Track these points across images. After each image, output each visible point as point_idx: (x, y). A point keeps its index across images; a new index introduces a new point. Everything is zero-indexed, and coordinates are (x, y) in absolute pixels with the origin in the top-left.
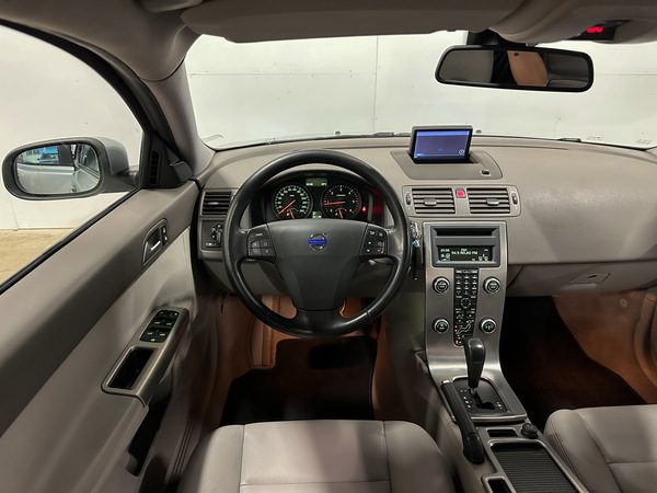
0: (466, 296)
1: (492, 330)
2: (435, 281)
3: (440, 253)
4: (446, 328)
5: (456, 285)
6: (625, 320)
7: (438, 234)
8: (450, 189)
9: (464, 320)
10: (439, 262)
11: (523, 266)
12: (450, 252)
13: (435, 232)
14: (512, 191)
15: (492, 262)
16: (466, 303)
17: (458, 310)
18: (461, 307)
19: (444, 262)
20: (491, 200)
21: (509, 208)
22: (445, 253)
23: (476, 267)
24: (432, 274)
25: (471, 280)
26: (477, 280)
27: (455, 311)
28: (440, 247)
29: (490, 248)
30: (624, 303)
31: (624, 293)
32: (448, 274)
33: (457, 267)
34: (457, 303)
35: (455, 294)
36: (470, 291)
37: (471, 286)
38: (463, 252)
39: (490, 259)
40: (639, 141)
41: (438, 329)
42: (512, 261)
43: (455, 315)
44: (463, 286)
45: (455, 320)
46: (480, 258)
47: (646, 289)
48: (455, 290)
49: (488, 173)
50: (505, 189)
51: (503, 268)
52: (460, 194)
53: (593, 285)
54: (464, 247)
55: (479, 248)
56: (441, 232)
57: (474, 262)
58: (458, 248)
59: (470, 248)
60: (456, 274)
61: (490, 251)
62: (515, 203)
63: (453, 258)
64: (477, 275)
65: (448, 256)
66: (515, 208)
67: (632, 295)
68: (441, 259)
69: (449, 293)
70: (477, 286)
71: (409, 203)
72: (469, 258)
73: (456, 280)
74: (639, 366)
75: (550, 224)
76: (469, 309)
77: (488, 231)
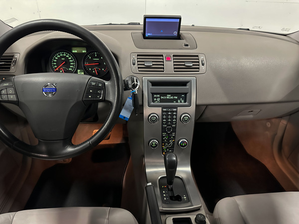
0: (169, 125)
1: (185, 146)
2: (149, 115)
3: (153, 98)
4: (156, 145)
5: (163, 118)
6: (269, 134)
7: (153, 85)
8: (162, 56)
9: (168, 140)
10: (152, 103)
11: (207, 106)
12: (160, 97)
13: (150, 84)
14: (201, 58)
15: (186, 103)
16: (169, 129)
17: (164, 134)
18: (166, 132)
19: (156, 103)
20: (187, 63)
21: (199, 68)
22: (157, 98)
23: (176, 107)
24: (148, 111)
25: (172, 115)
26: (176, 115)
27: (162, 135)
28: (153, 94)
29: (185, 94)
30: (269, 125)
31: (269, 120)
32: (158, 111)
33: (163, 107)
34: (164, 130)
35: (163, 124)
36: (172, 122)
37: (172, 119)
38: (168, 97)
39: (185, 102)
40: (283, 30)
41: (151, 146)
42: (199, 102)
43: (163, 137)
44: (167, 119)
45: (163, 140)
46: (179, 101)
47: (281, 117)
48: (162, 122)
49: (187, 45)
50: (197, 56)
51: (193, 107)
52: (168, 59)
53: (251, 116)
54: (169, 94)
55: (179, 95)
56: (154, 83)
57: (175, 103)
58: (165, 94)
59: (173, 94)
60: (163, 111)
61: (185, 96)
62: (203, 65)
63: (162, 101)
64: (176, 112)
65: (159, 99)
66: (202, 68)
67: (273, 120)
68: (153, 101)
69: (159, 123)
70: (176, 119)
71: (134, 64)
72: (171, 101)
73: (163, 115)
74: (274, 159)
75: (225, 79)
76: (171, 133)
77: (184, 84)
